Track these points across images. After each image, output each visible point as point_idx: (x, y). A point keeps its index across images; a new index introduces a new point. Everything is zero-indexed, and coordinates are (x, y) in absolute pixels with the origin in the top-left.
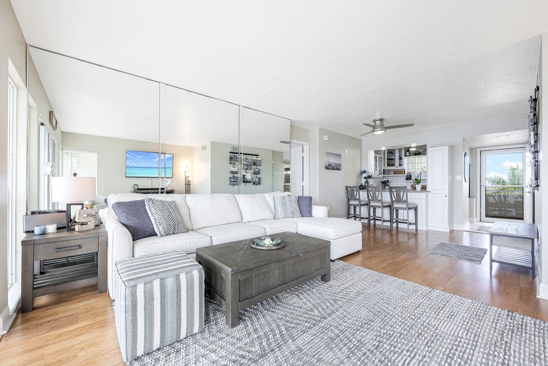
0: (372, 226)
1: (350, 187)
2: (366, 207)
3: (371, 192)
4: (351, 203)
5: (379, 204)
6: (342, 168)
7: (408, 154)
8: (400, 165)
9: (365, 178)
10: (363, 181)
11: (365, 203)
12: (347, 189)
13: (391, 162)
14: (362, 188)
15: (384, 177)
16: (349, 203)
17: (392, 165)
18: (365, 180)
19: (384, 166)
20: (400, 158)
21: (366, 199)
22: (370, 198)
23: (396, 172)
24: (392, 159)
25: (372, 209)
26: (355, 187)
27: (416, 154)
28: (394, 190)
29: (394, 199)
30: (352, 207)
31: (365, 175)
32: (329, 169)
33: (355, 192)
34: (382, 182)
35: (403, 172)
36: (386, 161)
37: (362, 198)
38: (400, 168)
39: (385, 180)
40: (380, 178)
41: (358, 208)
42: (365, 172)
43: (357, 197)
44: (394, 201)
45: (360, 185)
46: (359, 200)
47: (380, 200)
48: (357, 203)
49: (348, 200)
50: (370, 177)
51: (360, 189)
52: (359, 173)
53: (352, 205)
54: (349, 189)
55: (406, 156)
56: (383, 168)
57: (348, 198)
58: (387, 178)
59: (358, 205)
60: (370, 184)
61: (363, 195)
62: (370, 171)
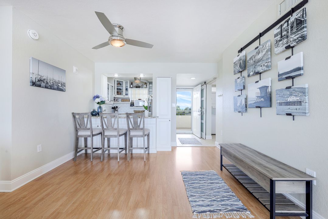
0: (106, 156)
1: (78, 114)
2: (100, 136)
3: (106, 119)
4: (80, 133)
5: (115, 133)
6: (67, 88)
7: (132, 87)
8: (126, 95)
9: (98, 103)
10: (96, 107)
11: (98, 132)
12: (74, 117)
13: (119, 92)
14: (95, 114)
15: (114, 103)
16: (77, 134)
17: (121, 94)
18: (98, 105)
19: (115, 94)
20: (127, 89)
21: (100, 127)
22: (105, 127)
23: (123, 100)
24: (120, 89)
25: (106, 139)
26: (86, 114)
27: (137, 87)
28: (130, 116)
29: (131, 127)
30: (83, 139)
31: (98, 100)
32: (39, 86)
33: (86, 120)
34: (113, 108)
35: (127, 100)
36: (116, 90)
37: (94, 126)
38: (126, 97)
39: (114, 106)
40: (110, 104)
41: (89, 139)
42: (98, 97)
43: (89, 126)
44: (131, 129)
45: (92, 110)
46: (91, 129)
47: (116, 129)
48: (88, 133)
49: (77, 130)
50: (103, 102)
51: (93, 115)
52: (92, 98)
53: (81, 136)
54: (77, 116)
55: (130, 87)
56: (114, 96)
57: (76, 128)
58: (116, 104)
59: (89, 136)
60: (103, 109)
61: (96, 122)
62: (103, 96)
